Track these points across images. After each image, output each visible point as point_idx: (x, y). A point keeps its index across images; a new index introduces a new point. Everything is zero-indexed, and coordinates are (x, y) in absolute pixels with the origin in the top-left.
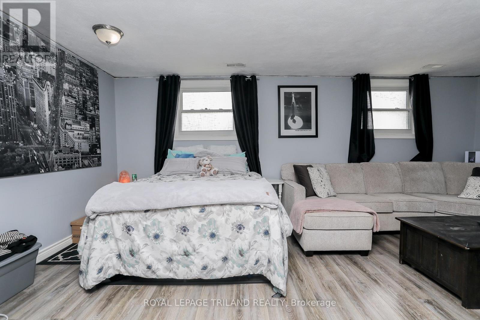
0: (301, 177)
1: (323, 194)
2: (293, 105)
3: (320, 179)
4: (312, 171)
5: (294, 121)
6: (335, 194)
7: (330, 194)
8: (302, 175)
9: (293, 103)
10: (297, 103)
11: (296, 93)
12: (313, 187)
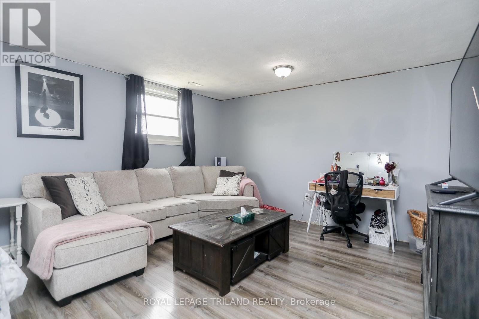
0: (56, 192)
1: (89, 211)
2: (44, 93)
3: (85, 192)
4: (72, 183)
5: (47, 116)
6: (106, 207)
7: (99, 209)
8: (58, 190)
9: (45, 90)
10: (51, 92)
11: (49, 79)
12: (75, 204)
